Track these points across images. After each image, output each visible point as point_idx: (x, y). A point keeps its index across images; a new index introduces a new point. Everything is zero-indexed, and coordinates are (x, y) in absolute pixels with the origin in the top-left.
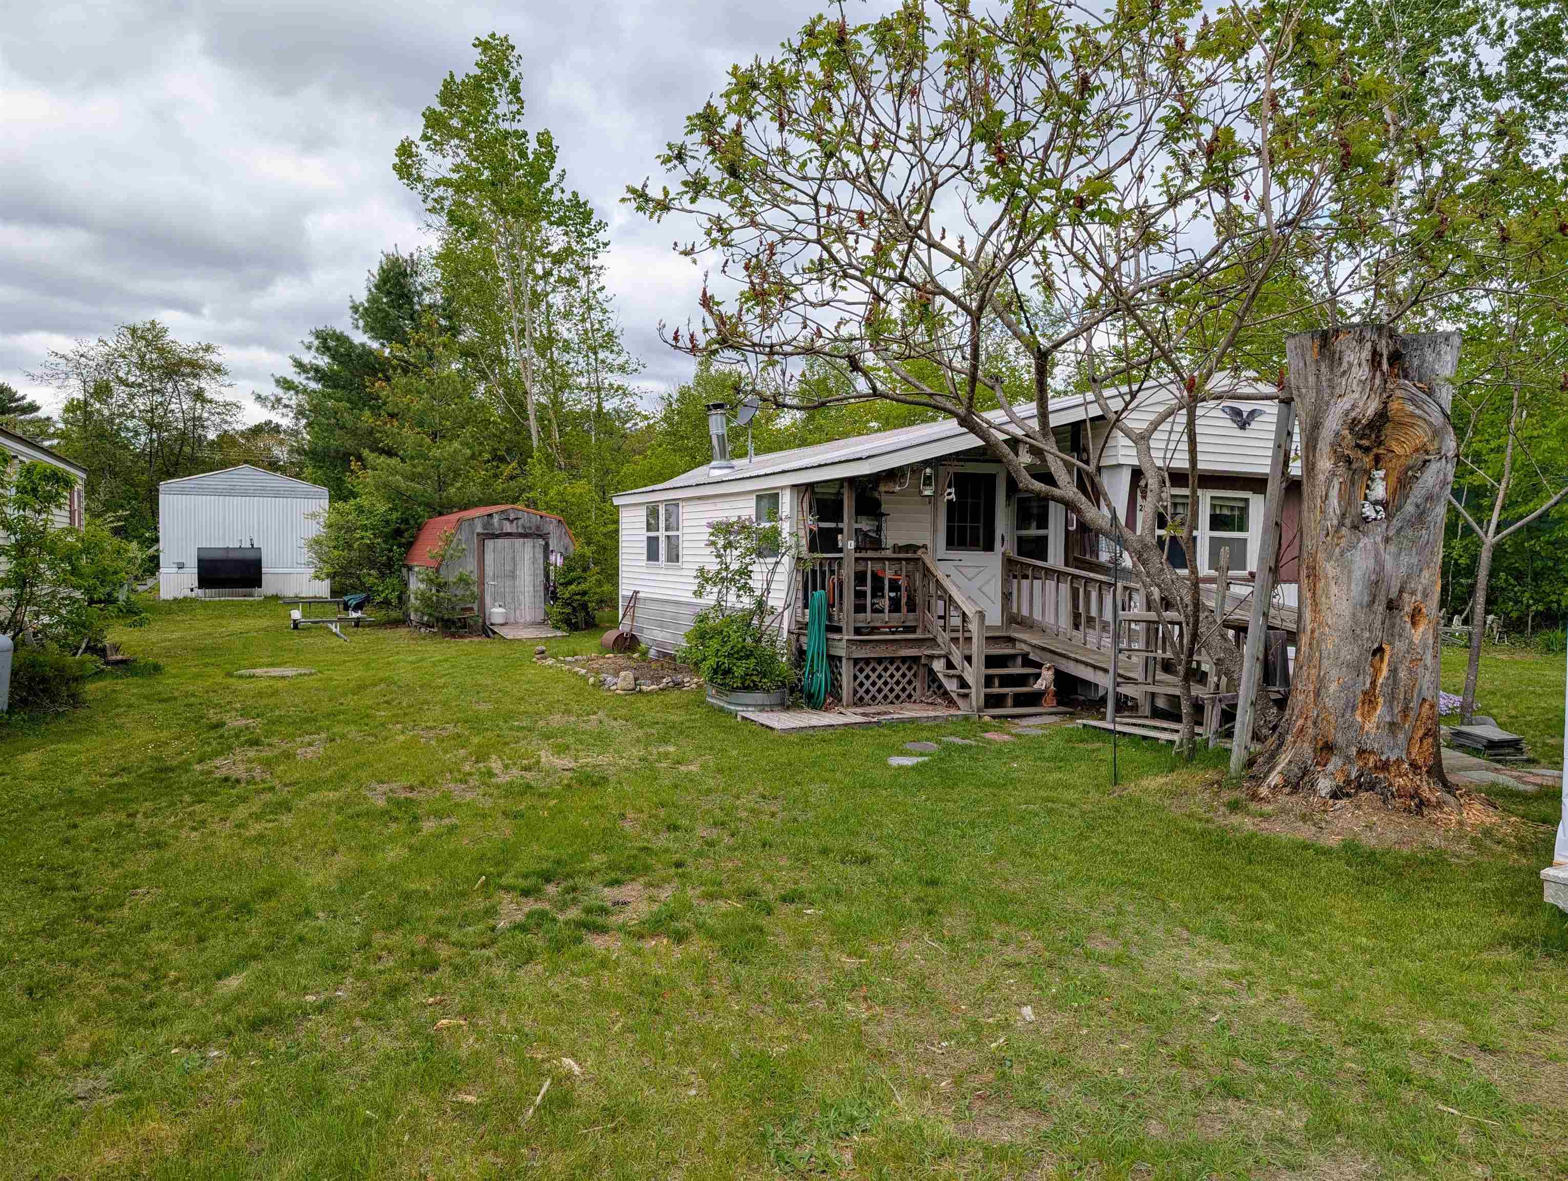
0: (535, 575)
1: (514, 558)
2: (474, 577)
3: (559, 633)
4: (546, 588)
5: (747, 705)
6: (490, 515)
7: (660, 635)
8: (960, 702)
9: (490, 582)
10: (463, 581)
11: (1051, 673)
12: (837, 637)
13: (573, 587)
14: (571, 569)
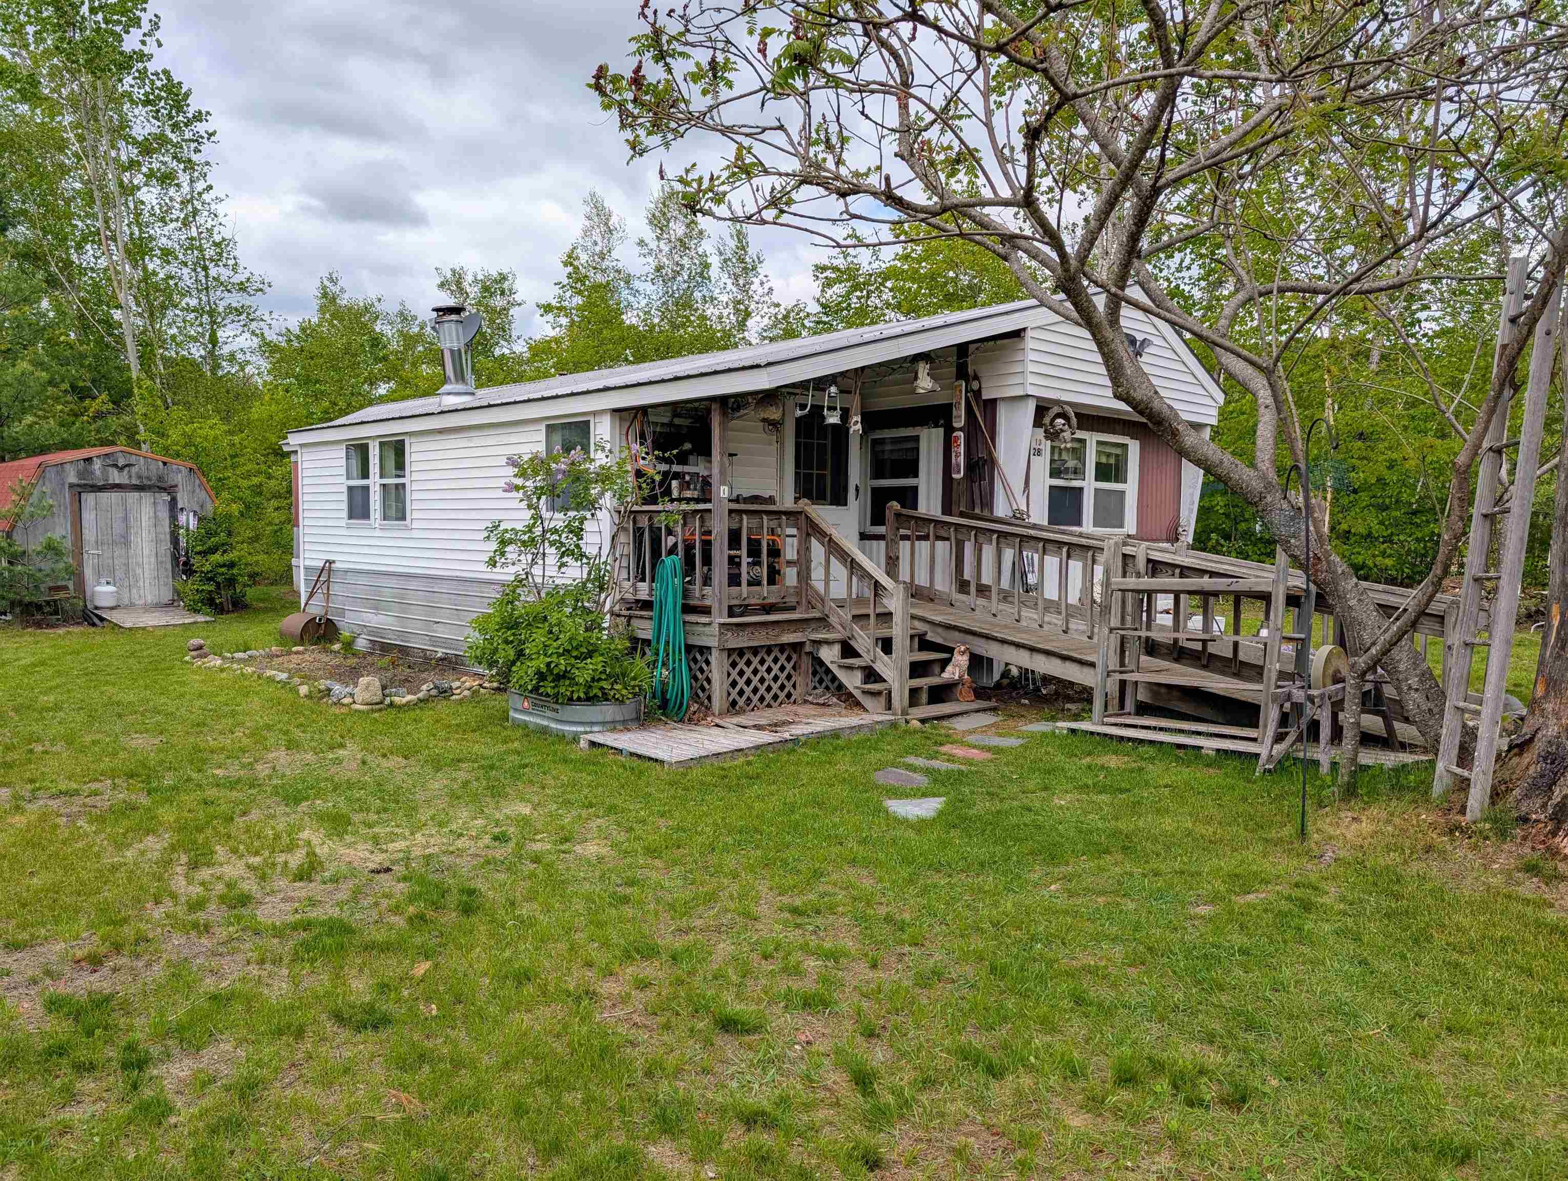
0: (158, 541)
1: (126, 519)
2: (68, 544)
3: (200, 618)
4: (175, 559)
5: (592, 724)
6: (88, 460)
7: (374, 619)
8: (867, 702)
9: (91, 552)
10: (52, 549)
11: (966, 658)
12: (704, 619)
13: (217, 558)
14: (210, 534)
